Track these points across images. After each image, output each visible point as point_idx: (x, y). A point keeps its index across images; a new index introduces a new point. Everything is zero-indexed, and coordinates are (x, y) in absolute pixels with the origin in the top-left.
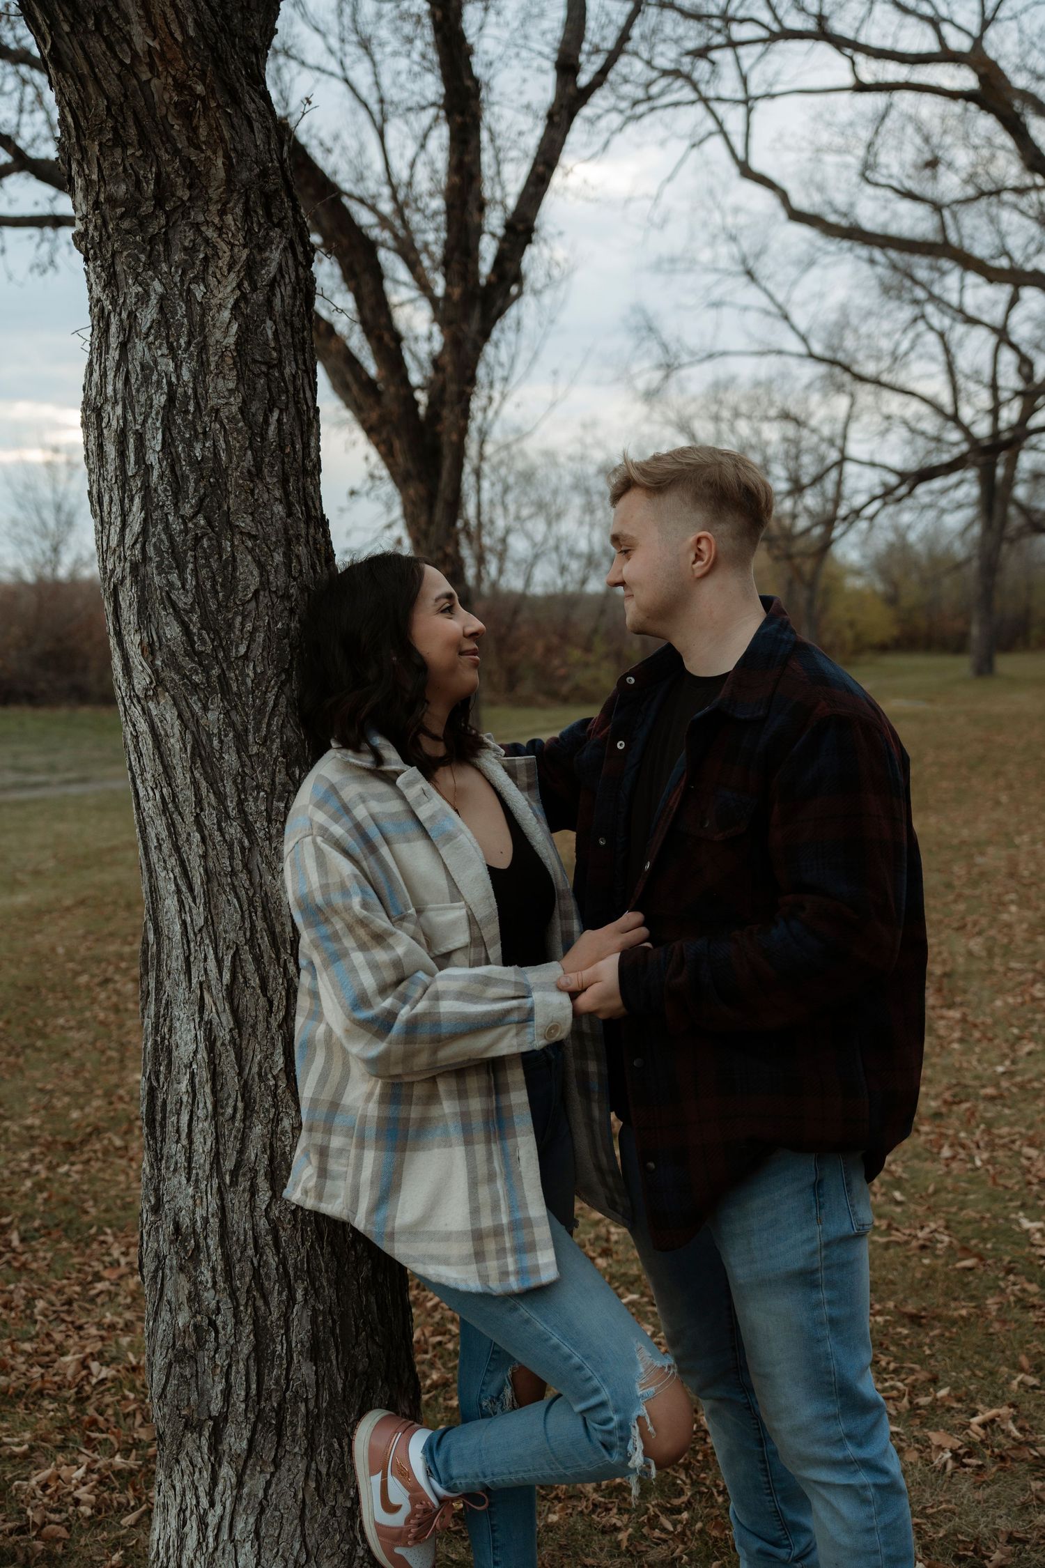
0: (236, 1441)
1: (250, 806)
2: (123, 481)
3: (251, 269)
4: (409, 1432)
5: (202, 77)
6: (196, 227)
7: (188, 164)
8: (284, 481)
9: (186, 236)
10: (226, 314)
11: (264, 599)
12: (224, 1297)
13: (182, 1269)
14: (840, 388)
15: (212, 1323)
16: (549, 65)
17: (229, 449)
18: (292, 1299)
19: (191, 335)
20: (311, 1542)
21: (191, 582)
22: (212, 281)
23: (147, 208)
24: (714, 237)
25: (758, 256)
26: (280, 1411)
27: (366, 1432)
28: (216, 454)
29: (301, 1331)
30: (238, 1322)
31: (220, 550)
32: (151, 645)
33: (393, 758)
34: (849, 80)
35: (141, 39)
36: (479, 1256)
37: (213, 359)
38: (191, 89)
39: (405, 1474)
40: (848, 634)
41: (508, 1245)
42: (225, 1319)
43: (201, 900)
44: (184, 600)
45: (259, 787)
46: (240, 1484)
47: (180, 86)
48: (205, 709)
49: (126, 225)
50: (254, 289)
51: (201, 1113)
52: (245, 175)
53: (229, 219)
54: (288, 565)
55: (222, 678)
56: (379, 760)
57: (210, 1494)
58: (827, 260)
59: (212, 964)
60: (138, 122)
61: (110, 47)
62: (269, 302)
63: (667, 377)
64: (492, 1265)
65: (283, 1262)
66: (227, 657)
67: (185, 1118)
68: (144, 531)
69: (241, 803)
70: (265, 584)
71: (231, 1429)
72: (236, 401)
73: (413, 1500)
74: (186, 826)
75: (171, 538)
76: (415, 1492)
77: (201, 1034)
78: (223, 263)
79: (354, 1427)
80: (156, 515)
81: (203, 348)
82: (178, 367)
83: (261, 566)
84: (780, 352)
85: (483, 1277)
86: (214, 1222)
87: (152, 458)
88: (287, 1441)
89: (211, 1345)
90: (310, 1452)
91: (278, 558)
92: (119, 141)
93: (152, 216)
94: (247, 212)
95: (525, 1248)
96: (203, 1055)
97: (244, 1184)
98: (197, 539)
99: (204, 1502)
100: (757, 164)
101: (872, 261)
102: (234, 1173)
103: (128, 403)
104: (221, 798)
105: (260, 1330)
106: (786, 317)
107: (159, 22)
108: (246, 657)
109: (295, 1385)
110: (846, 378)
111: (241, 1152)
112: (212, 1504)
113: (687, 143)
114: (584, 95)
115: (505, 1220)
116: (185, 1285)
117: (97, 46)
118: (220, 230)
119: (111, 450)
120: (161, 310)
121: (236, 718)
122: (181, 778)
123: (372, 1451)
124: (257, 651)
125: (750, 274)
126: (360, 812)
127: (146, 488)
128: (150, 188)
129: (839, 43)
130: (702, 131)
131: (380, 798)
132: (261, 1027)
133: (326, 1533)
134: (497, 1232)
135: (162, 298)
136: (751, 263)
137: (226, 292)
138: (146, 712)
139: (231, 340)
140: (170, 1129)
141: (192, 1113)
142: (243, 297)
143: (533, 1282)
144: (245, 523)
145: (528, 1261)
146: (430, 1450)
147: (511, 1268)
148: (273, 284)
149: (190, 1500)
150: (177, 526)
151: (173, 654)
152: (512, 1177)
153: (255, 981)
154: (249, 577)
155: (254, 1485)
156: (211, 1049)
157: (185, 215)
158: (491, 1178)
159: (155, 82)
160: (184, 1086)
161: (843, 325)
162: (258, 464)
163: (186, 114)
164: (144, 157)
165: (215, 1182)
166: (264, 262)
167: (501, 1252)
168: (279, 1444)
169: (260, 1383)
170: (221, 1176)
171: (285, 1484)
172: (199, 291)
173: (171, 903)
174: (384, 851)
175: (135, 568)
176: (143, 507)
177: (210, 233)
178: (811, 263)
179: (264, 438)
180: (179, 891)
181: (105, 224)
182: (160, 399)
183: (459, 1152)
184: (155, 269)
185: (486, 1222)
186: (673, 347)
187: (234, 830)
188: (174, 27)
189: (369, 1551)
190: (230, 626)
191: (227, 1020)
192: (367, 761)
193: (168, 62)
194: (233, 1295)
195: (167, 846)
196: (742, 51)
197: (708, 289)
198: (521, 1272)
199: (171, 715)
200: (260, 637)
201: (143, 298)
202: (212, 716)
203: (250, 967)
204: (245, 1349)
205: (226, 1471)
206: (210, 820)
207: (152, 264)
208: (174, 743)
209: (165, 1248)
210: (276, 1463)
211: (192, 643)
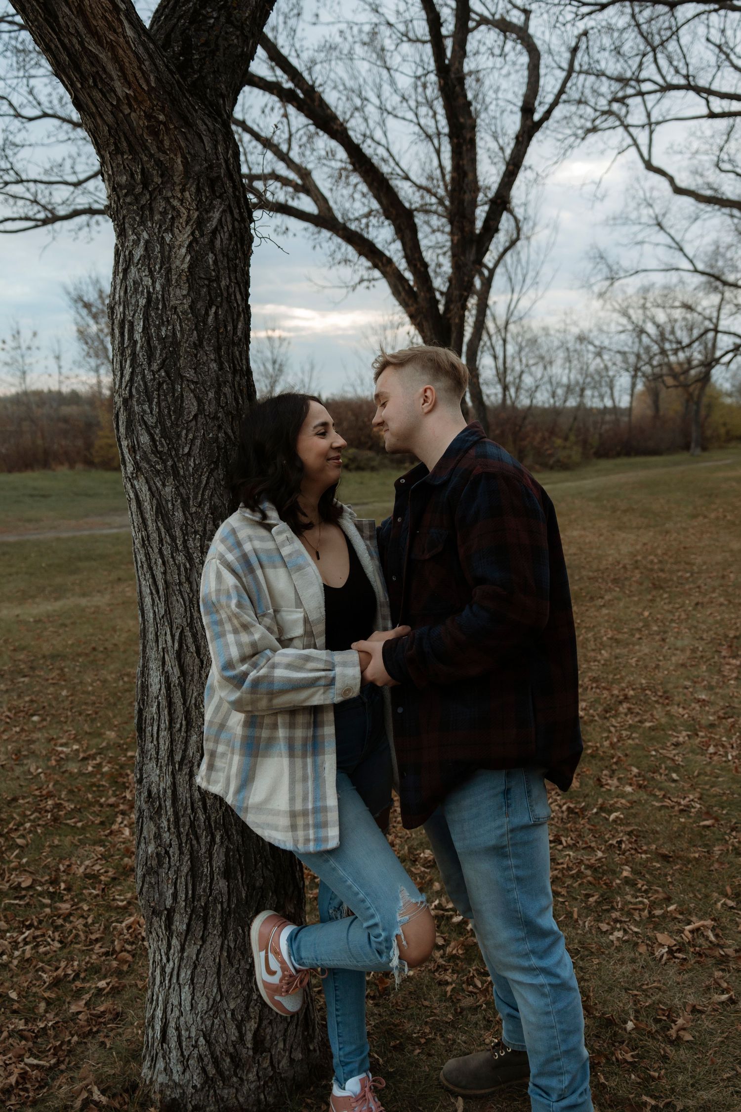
0: (180, 925)
1: (191, 544)
2: (122, 351)
3: (200, 223)
4: (282, 926)
5: (163, 110)
6: (167, 200)
7: (159, 163)
8: (218, 349)
9: (161, 205)
10: (183, 250)
11: (201, 419)
12: (174, 837)
13: (151, 818)
14: (716, 289)
15: (167, 853)
16: (517, 109)
17: (182, 330)
18: (213, 840)
19: (162, 263)
20: (223, 988)
21: (156, 410)
22: (176, 231)
23: (138, 189)
24: (639, 205)
25: (664, 215)
26: (205, 908)
27: (257, 925)
28: (174, 334)
29: (219, 860)
30: (181, 853)
31: (174, 390)
32: (133, 447)
33: (273, 515)
34: (705, 111)
35: (121, 89)
36: (293, 827)
37: (174, 277)
38: (156, 118)
39: (277, 953)
41: (311, 822)
42: (174, 851)
43: (163, 599)
44: (151, 420)
45: (196, 532)
46: (183, 950)
47: (149, 117)
48: (164, 485)
49: (128, 200)
50: (202, 235)
51: (163, 726)
52: (197, 169)
53: (187, 194)
54: (218, 399)
55: (174, 466)
56: (265, 517)
57: (167, 954)
58: (707, 216)
59: (169, 638)
60: (127, 139)
61: (104, 95)
62: (212, 242)
63: (611, 284)
64: (300, 833)
65: (208, 818)
66: (177, 455)
67: (155, 728)
68: (131, 380)
69: (185, 542)
70: (201, 410)
71: (177, 917)
72: (187, 302)
74: (155, 556)
75: (145, 384)
76: (282, 962)
77: (163, 679)
78: (183, 220)
79: (252, 920)
80: (138, 370)
81: (169, 271)
82: (154, 283)
83: (200, 401)
84: (677, 269)
85: (296, 842)
86: (169, 792)
87: (137, 336)
88: (210, 926)
89: (166, 866)
90: (224, 934)
91: (211, 395)
92: (118, 151)
93: (142, 194)
94: (199, 190)
95: (321, 825)
96: (164, 691)
97: (186, 770)
98: (160, 384)
99: (164, 959)
100: (656, 162)
101: (732, 216)
102: (181, 763)
103: (126, 304)
104: (173, 539)
105: (193, 859)
106: (681, 249)
107: (131, 79)
108: (189, 454)
109: (215, 893)
110: (718, 283)
111: (185, 750)
112: (168, 960)
113: (616, 151)
114: (538, 125)
115: (310, 806)
116: (154, 829)
117: (98, 96)
118: (182, 201)
119: (117, 331)
120: (146, 249)
121: (183, 491)
122: (151, 526)
123: (260, 935)
124: (196, 451)
125: (659, 225)
126: (248, 547)
127: (134, 355)
128: (138, 177)
130: (625, 144)
131: (262, 539)
132: (196, 677)
133: (233, 983)
134: (305, 813)
135: (147, 242)
136: (660, 218)
137: (184, 237)
138: (133, 487)
139: (185, 266)
140: (148, 734)
141: (159, 726)
142: (195, 239)
143: (323, 847)
144: (189, 374)
145: (322, 833)
146: (292, 939)
147: (312, 837)
148: (215, 231)
149: (158, 956)
150: (149, 377)
151: (145, 452)
152: (318, 778)
153: (193, 649)
154: (191, 405)
155: (191, 951)
156: (168, 688)
157: (160, 192)
158: (305, 779)
159: (133, 114)
160: (154, 709)
161: (717, 253)
162: (201, 340)
163: (154, 133)
164: (133, 159)
165: (170, 768)
166: (209, 219)
167: (306, 826)
168: (205, 928)
169: (194, 890)
170: (173, 764)
171: (209, 952)
172: (168, 237)
173: (148, 601)
174: (259, 572)
175: (126, 401)
176: (131, 366)
177: (176, 203)
178: (696, 219)
179: (205, 323)
180: (152, 593)
181: (118, 199)
182: (143, 302)
183: (285, 761)
184: (145, 226)
185: (299, 807)
186: (615, 267)
187: (181, 558)
188: (142, 81)
189: (260, 996)
190: (179, 436)
191: (177, 671)
192: (257, 517)
193: (140, 103)
194: (179, 836)
195: (146, 566)
196: (646, 97)
197: (635, 234)
198: (317, 840)
199: (145, 489)
200: (198, 442)
201: (136, 243)
202: (168, 489)
203: (190, 640)
204: (185, 869)
205: (175, 942)
206: (167, 552)
207: (142, 222)
208: (147, 505)
209: (144, 806)
210: (203, 939)
211: (156, 446)
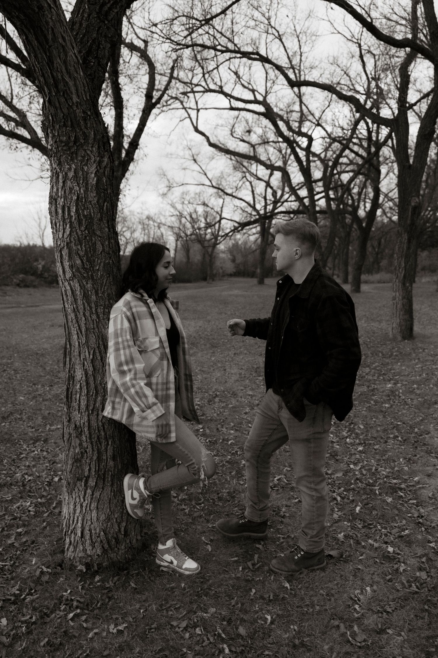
0: (92, 483)
1: (99, 310)
2: (64, 220)
3: (100, 163)
4: (139, 478)
5: (90, 110)
6: (85, 150)
7: (84, 133)
8: (108, 222)
9: (82, 153)
10: (93, 175)
11: (103, 254)
12: (89, 444)
13: (77, 437)
14: (220, 197)
15: (86, 451)
16: (143, 95)
17: (94, 213)
18: (108, 444)
19: (83, 180)
20: (112, 509)
21: (84, 248)
22: (89, 166)
23: (71, 144)
24: (184, 148)
25: (197, 155)
26: (104, 474)
27: (127, 480)
28: (90, 214)
29: (110, 453)
30: (93, 450)
31: (92, 240)
32: (72, 265)
33: (146, 296)
34: (229, 106)
35: (75, 99)
37: (90, 187)
38: (87, 113)
39: (138, 489)
40: (221, 271)
42: (89, 450)
43: (84, 336)
44: (82, 253)
45: (101, 305)
46: (93, 494)
47: (84, 112)
48: (87, 283)
49: (65, 148)
50: (100, 168)
51: (83, 394)
52: (98, 137)
53: (94, 149)
54: (109, 245)
55: (92, 275)
56: (142, 296)
57: (84, 498)
58: (218, 157)
59: (87, 353)
60: (71, 121)
61: (66, 100)
62: (104, 172)
63: (169, 190)
65: (106, 434)
66: (93, 270)
67: (78, 396)
68: (70, 234)
69: (96, 309)
70: (103, 250)
71: (91, 479)
72: (96, 199)
73: (140, 496)
74: (81, 315)
75: (78, 236)
76: (141, 494)
77: (83, 373)
78: (92, 161)
79: (124, 478)
80: (74, 230)
81: (87, 184)
82: (80, 189)
83: (103, 245)
84: (203, 185)
86: (86, 424)
87: (72, 214)
88: (106, 483)
89: (85, 457)
90: (112, 485)
91: (107, 243)
92: (65, 125)
93: (73, 146)
94: (99, 147)
96: (84, 378)
97: (95, 413)
98: (86, 237)
99: (82, 500)
100: (200, 128)
101: (231, 159)
102: (92, 410)
103: (65, 198)
104: (91, 308)
105: (99, 453)
106: (206, 174)
107: (80, 95)
108: (98, 270)
109: (108, 467)
110: (221, 193)
111: (94, 405)
112: (84, 501)
113: (179, 120)
114: (154, 106)
116: (78, 441)
117: (63, 100)
118: (91, 152)
119: (60, 211)
120: (75, 173)
121: (95, 286)
122: (80, 302)
123: (129, 485)
124: (101, 268)
125: (195, 160)
126: (134, 310)
127: (71, 222)
128: (73, 139)
129: (226, 95)
130: (183, 118)
132: (101, 371)
133: (116, 507)
135: (75, 170)
136: (195, 157)
137: (93, 169)
138: (69, 284)
139: (94, 182)
140: (73, 399)
141: (80, 394)
142: (98, 170)
144: (98, 233)
148: (105, 167)
149: (78, 500)
150: (80, 233)
151: (78, 268)
153: (99, 358)
154: (99, 248)
155: (97, 494)
156: (86, 376)
157: (82, 147)
159: (78, 111)
160: (78, 387)
161: (221, 177)
162: (102, 217)
163: (85, 120)
164: (72, 130)
165: (87, 413)
166: (103, 161)
168: (104, 483)
169: (99, 467)
170: (89, 412)
171: (105, 494)
172: (86, 168)
173: (75, 337)
175: (67, 244)
176: (70, 227)
177: (89, 152)
178: (213, 158)
179: (103, 210)
180: (78, 334)
181: (58, 147)
182: (75, 198)
184: (73, 162)
186: (171, 181)
187: (94, 317)
188: (84, 96)
189: (127, 511)
190: (94, 261)
191: (91, 369)
192: (139, 296)
193: (81, 105)
194: (92, 443)
195: (74, 321)
196: (196, 94)
197: (182, 164)
199: (77, 285)
200: (102, 264)
201: (70, 169)
202: (89, 285)
203: (98, 354)
204: (95, 458)
205: (89, 491)
206: (88, 314)
207: (72, 160)
208: (78, 293)
209: (72, 432)
210: (103, 489)
211: (84, 265)
